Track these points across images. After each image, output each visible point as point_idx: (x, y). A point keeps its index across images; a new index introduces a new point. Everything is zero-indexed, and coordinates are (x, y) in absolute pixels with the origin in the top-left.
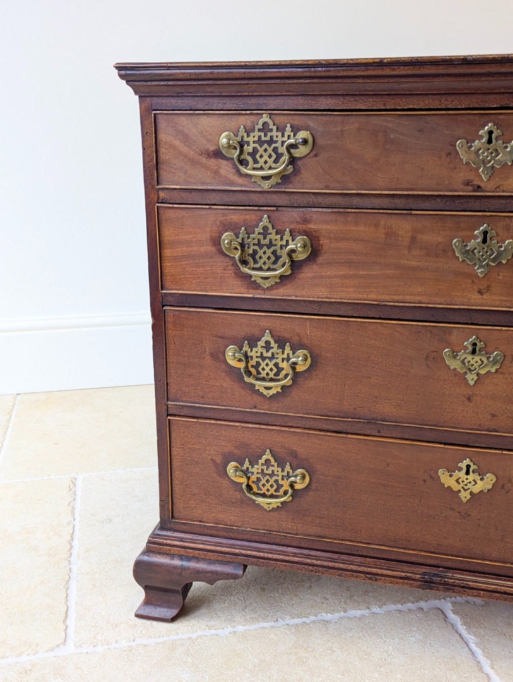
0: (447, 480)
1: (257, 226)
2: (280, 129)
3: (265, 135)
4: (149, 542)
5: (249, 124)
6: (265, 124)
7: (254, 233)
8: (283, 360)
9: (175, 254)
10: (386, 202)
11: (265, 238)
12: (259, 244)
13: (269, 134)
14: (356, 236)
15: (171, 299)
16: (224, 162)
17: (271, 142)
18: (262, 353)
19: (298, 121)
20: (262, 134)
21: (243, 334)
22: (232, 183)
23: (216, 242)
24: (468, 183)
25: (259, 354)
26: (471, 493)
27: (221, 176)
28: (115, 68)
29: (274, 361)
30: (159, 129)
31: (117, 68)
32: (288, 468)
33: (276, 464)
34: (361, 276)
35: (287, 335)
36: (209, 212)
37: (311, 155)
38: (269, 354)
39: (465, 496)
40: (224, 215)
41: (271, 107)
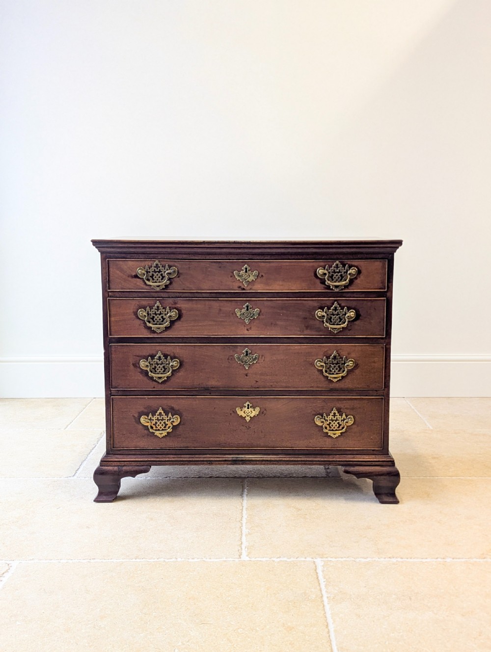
0: (240, 413)
1: (155, 306)
2: (164, 266)
3: (157, 269)
4: (102, 461)
5: (150, 264)
6: (157, 265)
7: (153, 309)
8: (167, 364)
9: (116, 320)
10: (207, 295)
11: (158, 311)
12: (155, 314)
13: (159, 268)
14: (197, 309)
15: (114, 340)
16: (140, 280)
17: (160, 271)
18: (157, 362)
19: (171, 263)
20: (156, 269)
21: (148, 354)
22: (143, 288)
23: (136, 313)
24: (240, 287)
26: (250, 417)
27: (138, 285)
29: (163, 365)
30: (110, 267)
31: (92, 242)
32: (170, 415)
33: (164, 414)
34: (200, 326)
35: (168, 353)
36: (132, 300)
37: (177, 277)
38: (160, 362)
39: (248, 419)
40: (139, 302)
41: (159, 257)
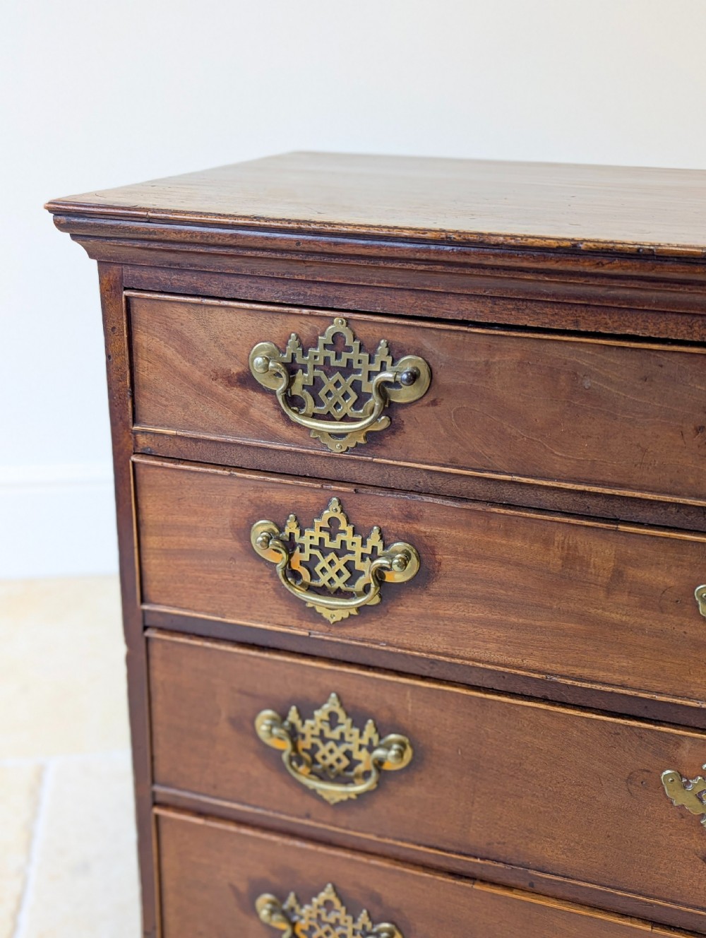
1: (319, 516)
2: (367, 348)
3: (338, 356)
5: (306, 332)
6: (336, 337)
7: (312, 527)
8: (361, 747)
9: (166, 546)
10: (567, 502)
11: (332, 538)
12: (321, 546)
13: (345, 356)
14: (506, 555)
15: (160, 621)
16: (259, 397)
17: (348, 370)
18: (322, 732)
19: (402, 337)
20: (332, 354)
21: (288, 694)
22: (273, 436)
23: (243, 533)
25: (316, 732)
27: (252, 421)
28: (47, 211)
29: (343, 748)
30: (135, 325)
31: (51, 211)
32: (364, 918)
33: (343, 910)
34: (512, 626)
35: (369, 706)
36: (230, 481)
37: (426, 401)
38: (335, 734)
40: (257, 489)
41: (350, 305)
